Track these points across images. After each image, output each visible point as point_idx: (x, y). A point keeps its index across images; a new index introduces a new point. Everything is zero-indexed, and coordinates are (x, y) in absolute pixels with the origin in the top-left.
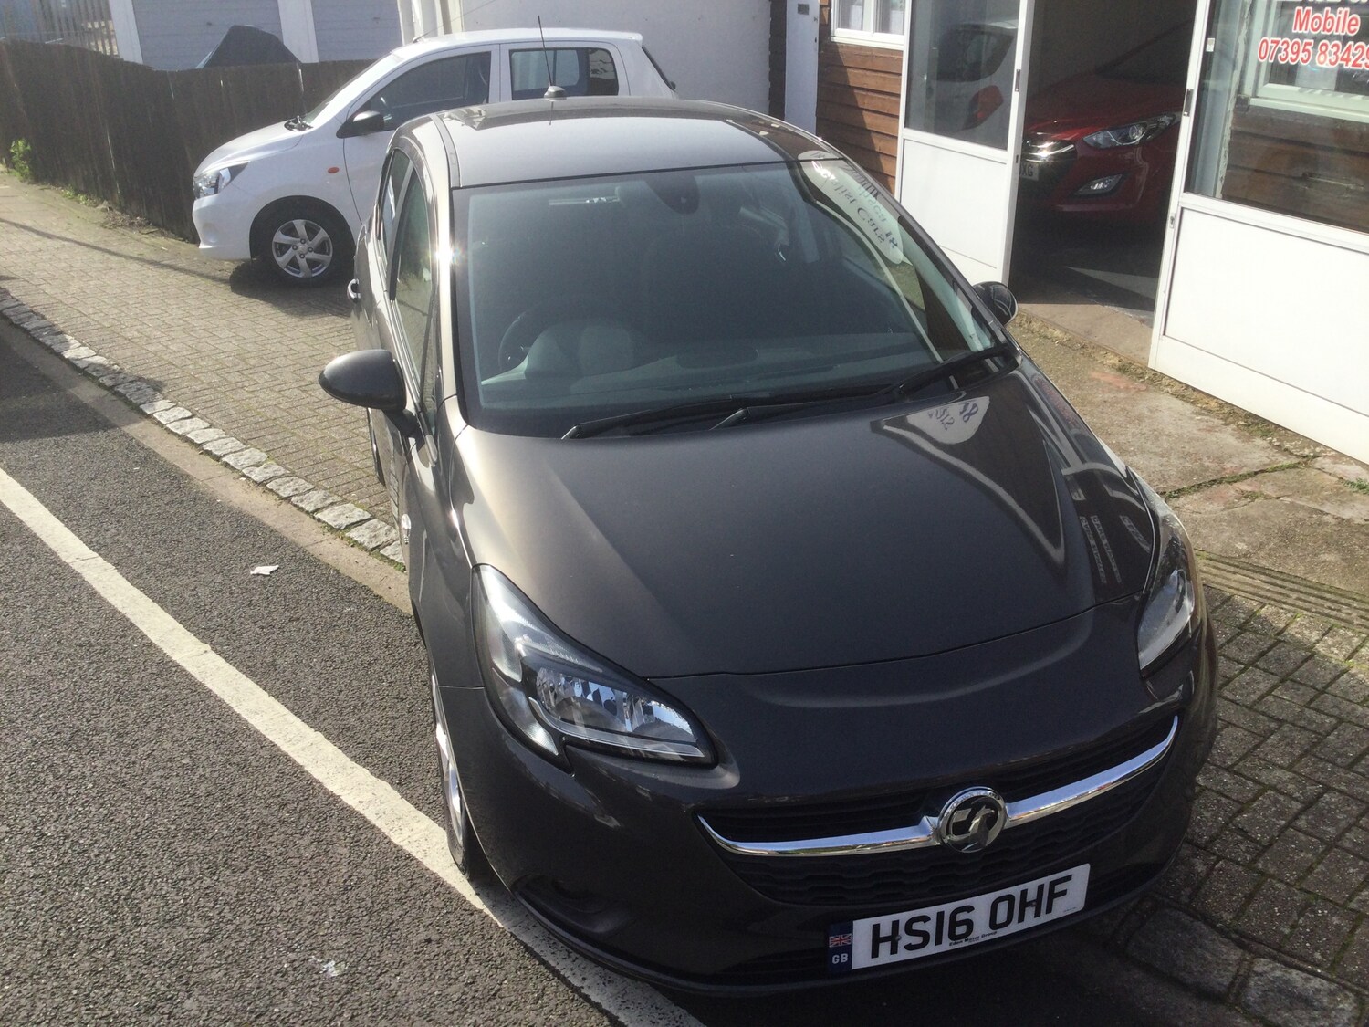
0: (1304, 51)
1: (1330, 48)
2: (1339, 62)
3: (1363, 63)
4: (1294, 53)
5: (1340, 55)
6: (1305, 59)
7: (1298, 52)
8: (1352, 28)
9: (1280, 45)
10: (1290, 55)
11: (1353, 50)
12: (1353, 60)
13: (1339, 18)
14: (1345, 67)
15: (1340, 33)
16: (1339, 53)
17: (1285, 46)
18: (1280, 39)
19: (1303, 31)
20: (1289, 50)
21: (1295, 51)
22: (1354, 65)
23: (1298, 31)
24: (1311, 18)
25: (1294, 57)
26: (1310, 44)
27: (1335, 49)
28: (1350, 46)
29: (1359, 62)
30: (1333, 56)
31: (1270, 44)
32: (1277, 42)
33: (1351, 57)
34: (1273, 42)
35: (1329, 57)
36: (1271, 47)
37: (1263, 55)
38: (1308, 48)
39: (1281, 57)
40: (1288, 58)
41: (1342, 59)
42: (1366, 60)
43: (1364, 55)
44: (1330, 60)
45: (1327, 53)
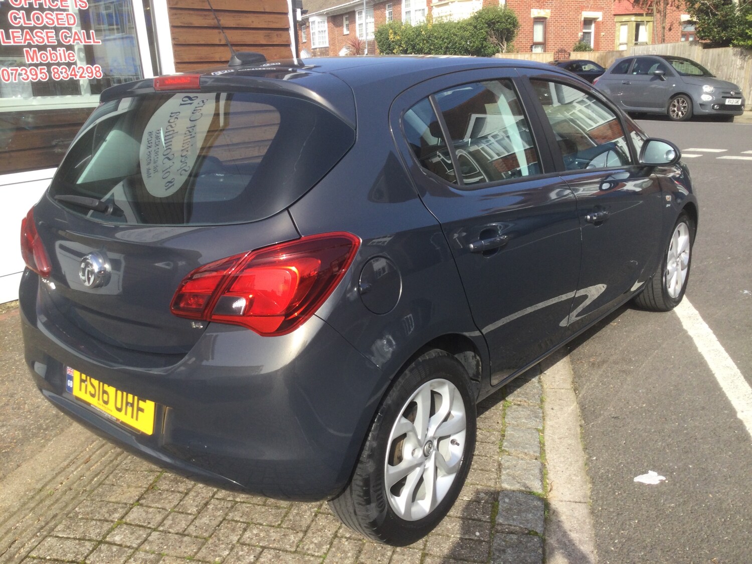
0: (41, 73)
1: (60, 69)
2: (70, 77)
4: (33, 75)
5: (69, 73)
6: (44, 77)
7: (36, 74)
8: (72, 58)
9: (19, 71)
10: (31, 76)
11: (76, 70)
12: (79, 75)
13: (60, 54)
14: (75, 79)
15: (63, 61)
16: (68, 72)
17: (24, 71)
18: (18, 68)
19: (35, 61)
20: (28, 73)
22: (80, 77)
23: (30, 62)
24: (39, 55)
26: (44, 69)
27: (64, 70)
28: (74, 68)
29: (83, 75)
30: (64, 74)
31: (10, 72)
32: (17, 70)
33: (77, 73)
34: (12, 70)
35: (61, 75)
36: (12, 74)
37: (7, 78)
38: (43, 71)
39: (23, 78)
40: (30, 79)
41: (71, 75)
42: (88, 74)
43: (85, 71)
44: (63, 77)
45: (59, 73)
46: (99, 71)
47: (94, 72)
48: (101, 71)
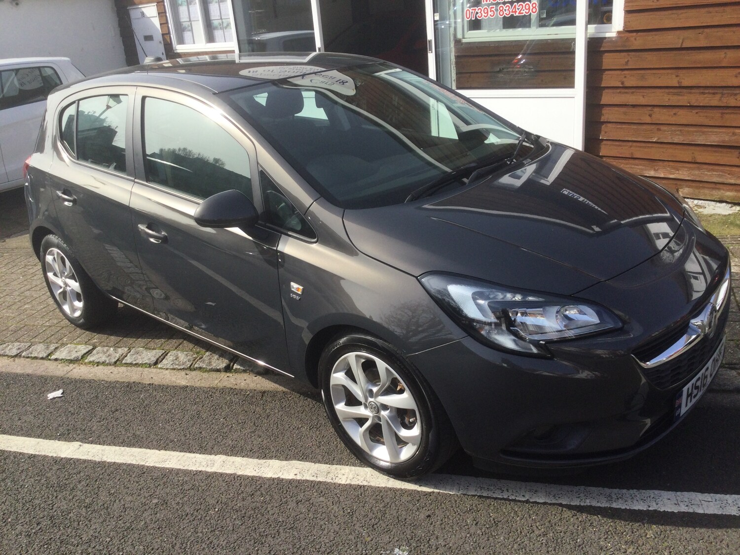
0: (491, 11)
1: (504, 8)
2: (511, 13)
3: (524, 12)
4: (485, 13)
5: (511, 11)
6: (492, 15)
7: (487, 12)
9: (477, 11)
10: (483, 14)
11: (517, 7)
12: (518, 12)
14: (515, 15)
16: (510, 10)
17: (480, 11)
18: (476, 8)
20: (482, 12)
21: (486, 12)
22: (519, 13)
25: (486, 15)
26: (493, 8)
27: (508, 8)
28: (515, 5)
29: (522, 12)
30: (507, 11)
31: (471, 11)
32: (475, 10)
33: (517, 10)
34: (472, 10)
35: (505, 12)
36: (472, 12)
37: (468, 17)
38: (492, 9)
39: (478, 16)
40: (483, 16)
41: (512, 12)
42: (525, 10)
43: (524, 8)
44: (506, 14)
45: (504, 10)
46: (535, 7)
47: (531, 8)
48: (537, 7)
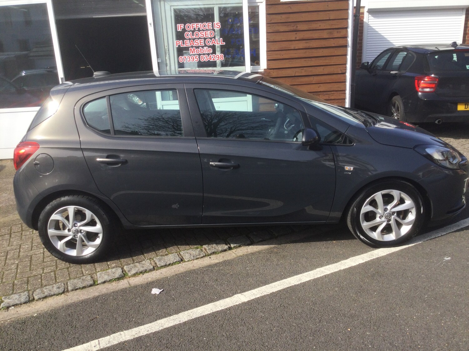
0: (196, 58)
1: (204, 57)
2: (208, 60)
3: (216, 59)
4: (192, 59)
5: (208, 58)
6: (197, 60)
7: (194, 59)
8: (210, 51)
9: (187, 58)
10: (191, 60)
11: (212, 56)
12: (212, 59)
13: (205, 50)
14: (210, 61)
15: (206, 53)
17: (189, 58)
19: (194, 53)
20: (190, 58)
21: (192, 58)
22: (213, 60)
23: (192, 53)
24: (195, 51)
25: (193, 60)
26: (197, 56)
27: (206, 57)
28: (210, 56)
29: (215, 59)
32: (186, 57)
33: (212, 58)
34: (184, 57)
35: (204, 59)
36: (184, 59)
37: (181, 61)
38: (197, 57)
39: (188, 61)
40: (191, 61)
41: (209, 59)
42: (217, 58)
43: (216, 57)
44: (205, 60)
45: (204, 58)
46: (222, 57)
47: (220, 57)
48: (223, 57)
